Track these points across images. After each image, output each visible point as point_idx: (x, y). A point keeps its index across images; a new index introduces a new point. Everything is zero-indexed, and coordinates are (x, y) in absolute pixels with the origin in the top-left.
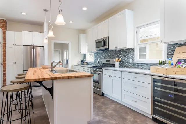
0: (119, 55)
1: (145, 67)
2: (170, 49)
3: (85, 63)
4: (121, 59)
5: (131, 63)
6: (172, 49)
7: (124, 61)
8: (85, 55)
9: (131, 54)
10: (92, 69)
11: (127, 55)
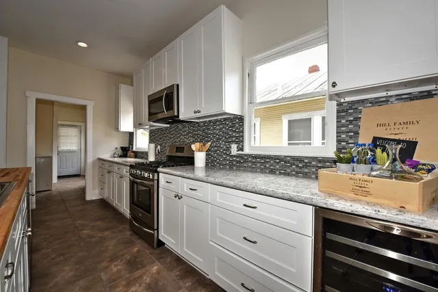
0: (206, 133)
1: (272, 165)
2: (343, 117)
3: (129, 153)
4: (209, 143)
5: (234, 156)
6: (351, 114)
7: (216, 151)
8: (131, 135)
9: (235, 131)
10: (134, 171)
11: (225, 135)
